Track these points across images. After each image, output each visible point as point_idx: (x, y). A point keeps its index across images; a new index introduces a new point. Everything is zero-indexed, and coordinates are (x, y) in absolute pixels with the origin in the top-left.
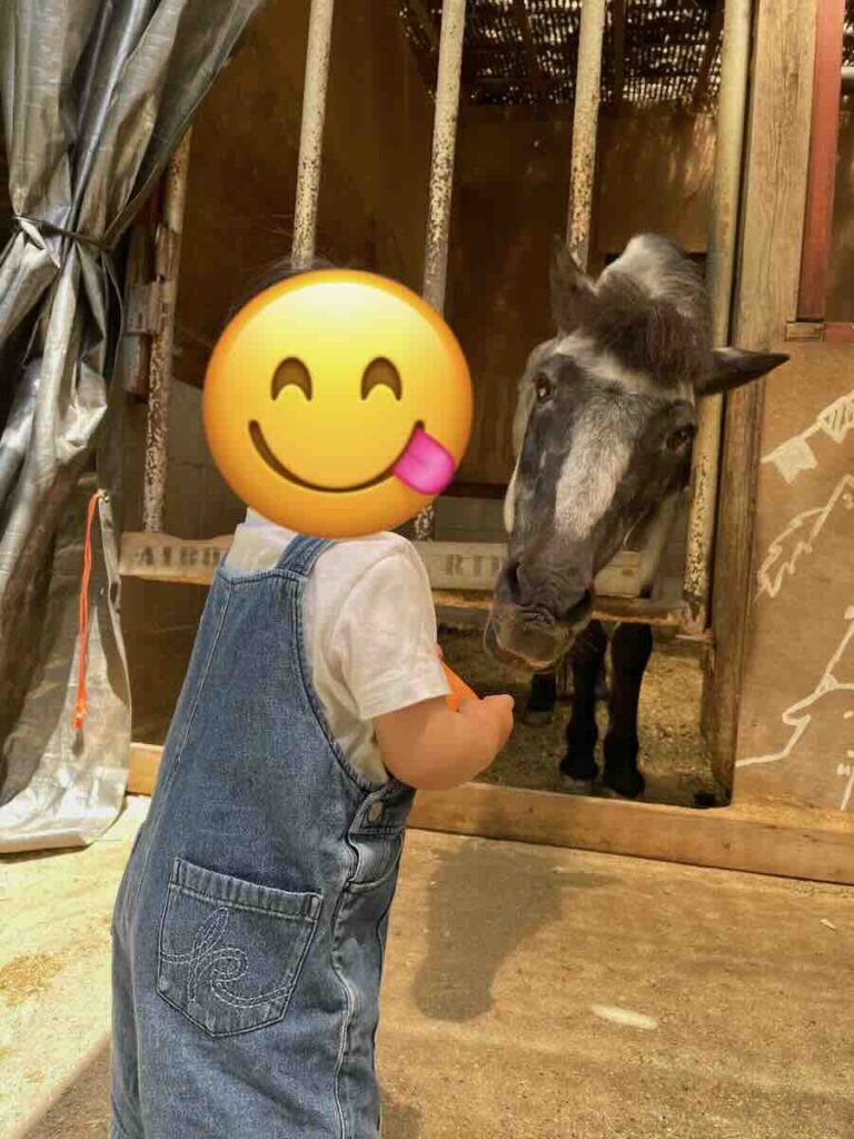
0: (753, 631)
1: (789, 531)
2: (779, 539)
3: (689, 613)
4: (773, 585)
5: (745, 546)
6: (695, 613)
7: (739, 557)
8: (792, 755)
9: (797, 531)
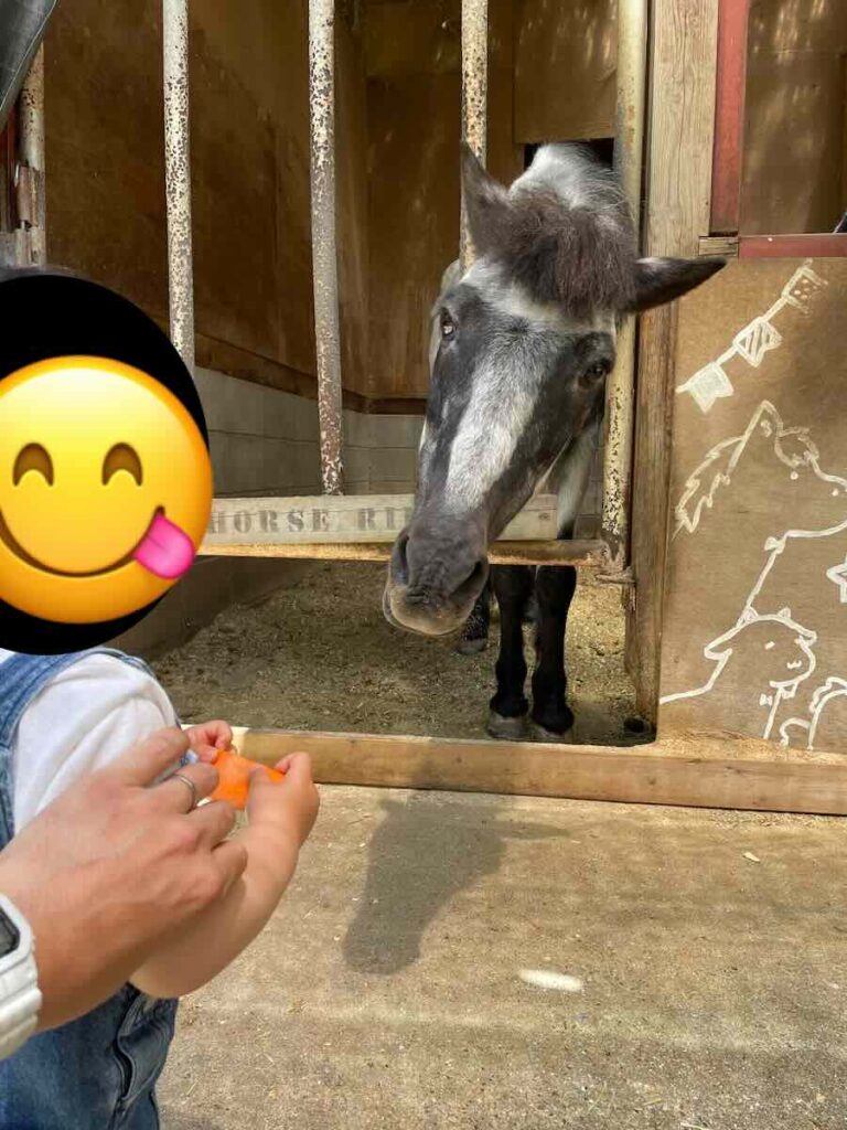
0: (672, 569)
1: (706, 464)
2: (697, 472)
3: (608, 554)
4: (691, 520)
5: (662, 481)
6: (614, 552)
7: (656, 492)
8: (715, 689)
9: (715, 463)
